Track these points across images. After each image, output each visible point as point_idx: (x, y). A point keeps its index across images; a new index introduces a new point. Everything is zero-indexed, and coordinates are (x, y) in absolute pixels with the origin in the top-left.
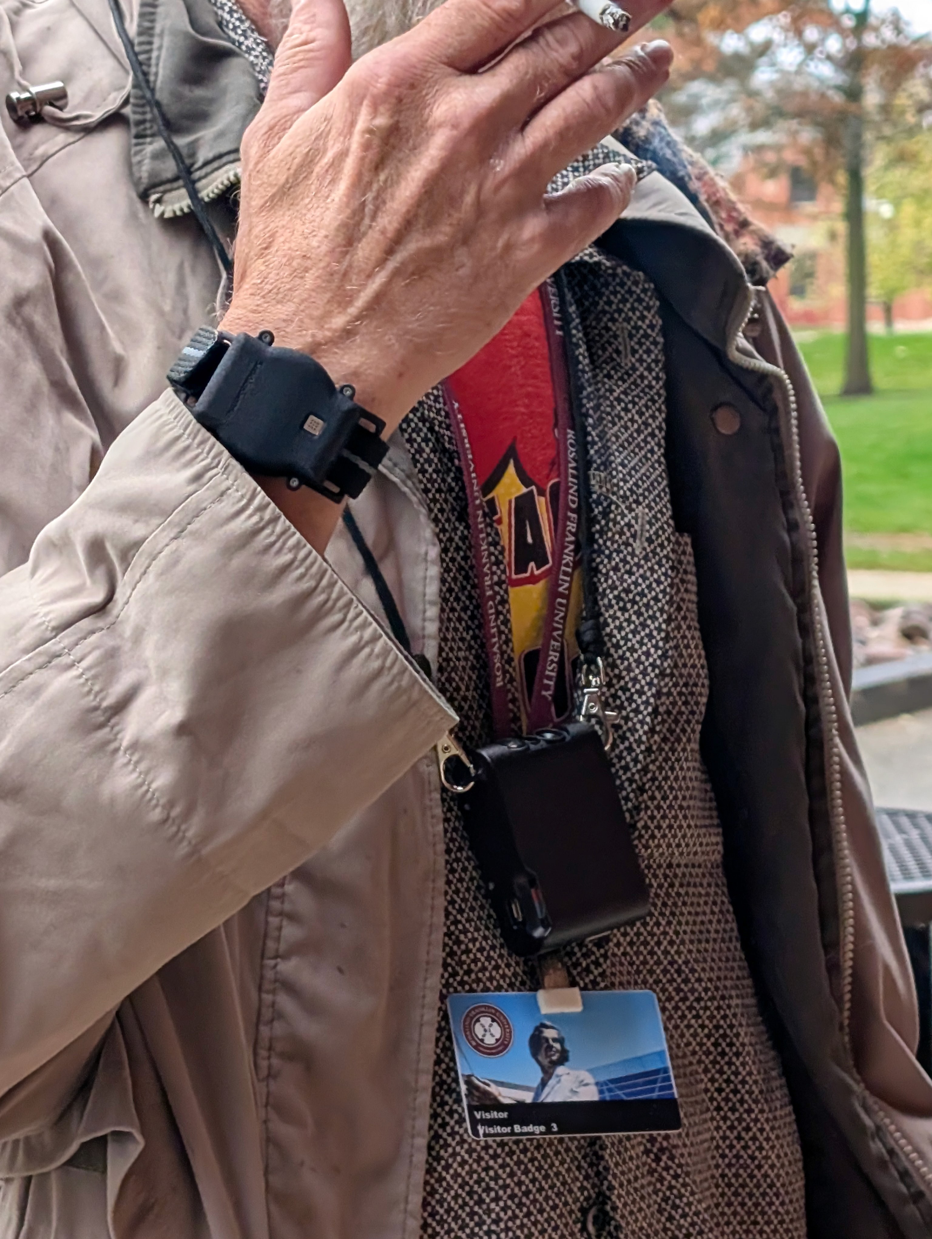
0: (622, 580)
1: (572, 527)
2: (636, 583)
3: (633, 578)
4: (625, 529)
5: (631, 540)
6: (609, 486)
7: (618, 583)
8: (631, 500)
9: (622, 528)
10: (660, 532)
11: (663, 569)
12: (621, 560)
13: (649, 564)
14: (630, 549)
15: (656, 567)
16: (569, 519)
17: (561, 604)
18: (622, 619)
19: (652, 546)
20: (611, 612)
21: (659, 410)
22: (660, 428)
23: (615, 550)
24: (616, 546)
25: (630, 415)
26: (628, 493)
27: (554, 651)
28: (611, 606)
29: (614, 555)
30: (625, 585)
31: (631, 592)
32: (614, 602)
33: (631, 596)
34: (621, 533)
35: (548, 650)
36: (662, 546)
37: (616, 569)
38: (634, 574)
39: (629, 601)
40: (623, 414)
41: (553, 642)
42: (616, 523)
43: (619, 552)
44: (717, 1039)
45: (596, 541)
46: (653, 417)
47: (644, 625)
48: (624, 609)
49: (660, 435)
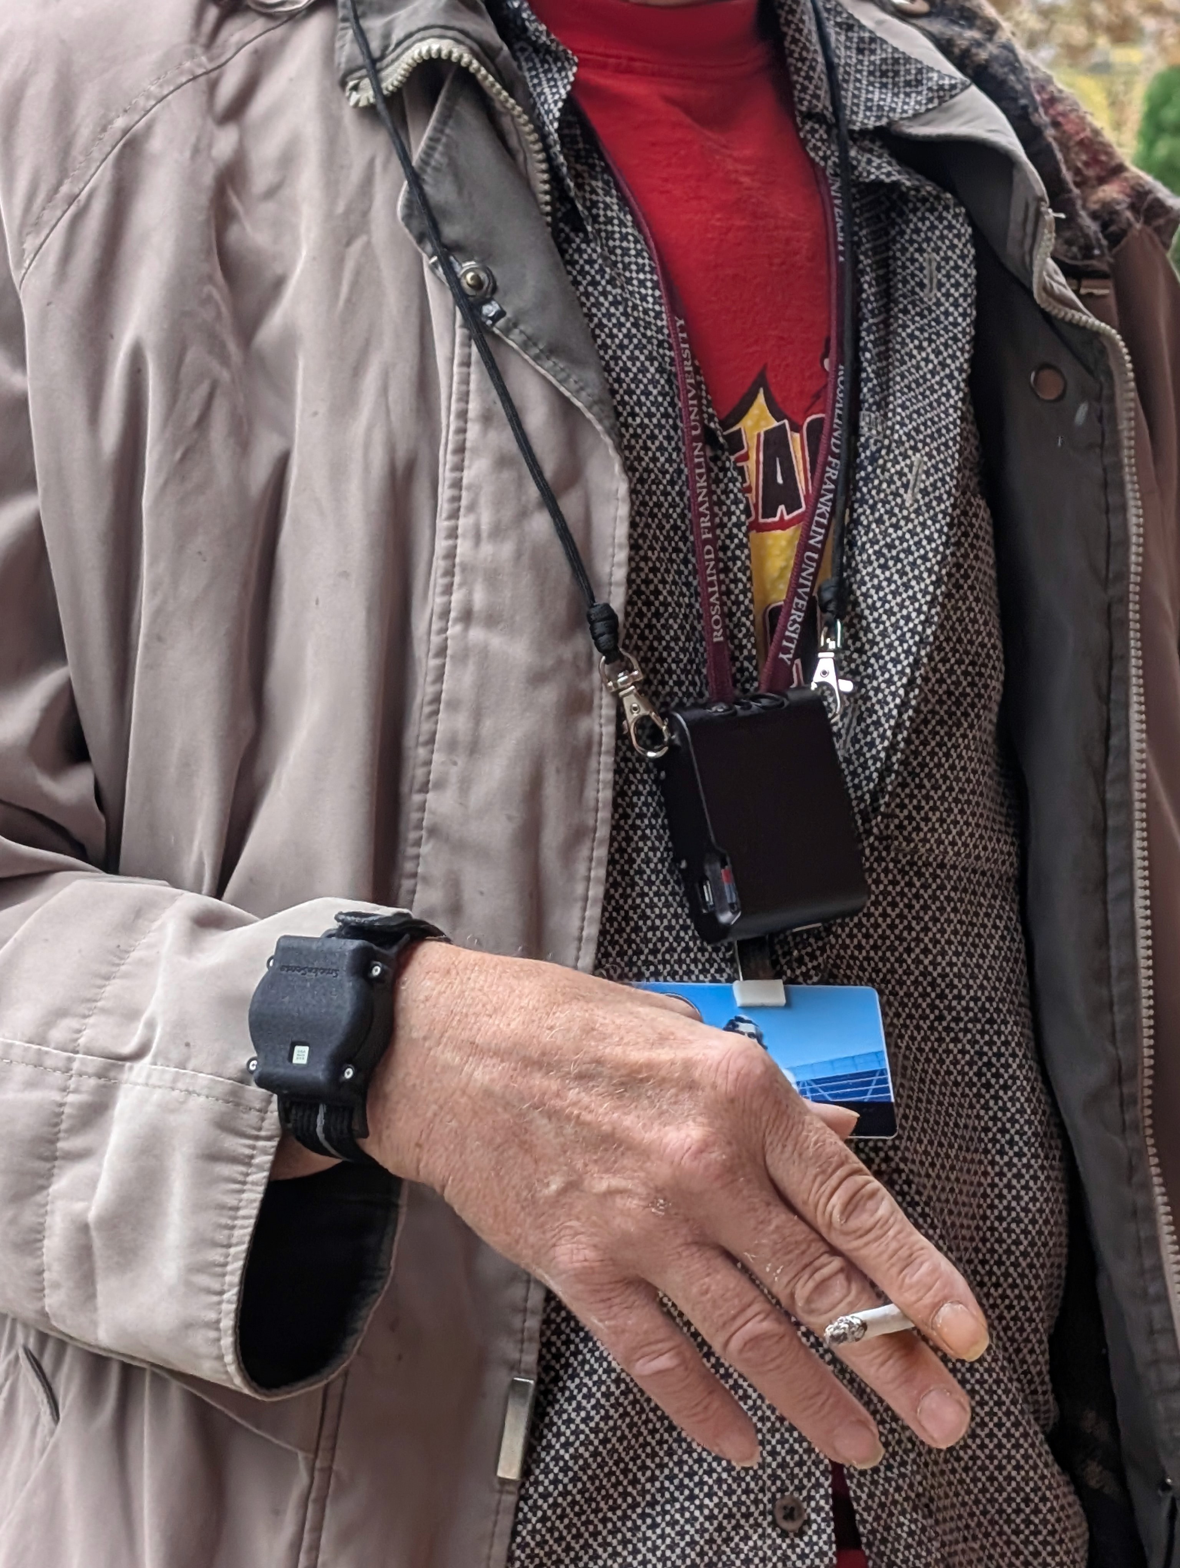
0: (885, 534)
1: (832, 473)
2: (902, 539)
3: (900, 533)
4: (896, 478)
5: (902, 491)
6: (880, 428)
7: (880, 537)
8: (907, 445)
9: (891, 476)
10: (939, 484)
11: (938, 526)
12: (887, 512)
13: (921, 519)
14: (899, 500)
15: (929, 522)
16: (830, 464)
17: (810, 559)
18: (882, 577)
19: (927, 499)
20: (870, 569)
21: (962, 350)
22: (961, 370)
23: (881, 501)
24: (882, 495)
25: (924, 354)
26: (904, 438)
27: (797, 609)
28: (870, 563)
29: (880, 505)
30: (888, 540)
31: (895, 547)
32: (873, 558)
33: (894, 552)
34: (891, 482)
35: (791, 608)
36: (940, 500)
37: (880, 521)
38: (901, 528)
39: (892, 558)
40: (915, 352)
41: (796, 600)
42: (884, 469)
43: (885, 502)
44: (980, 1069)
45: (860, 490)
46: (953, 357)
47: (907, 586)
48: (884, 567)
49: (959, 377)
